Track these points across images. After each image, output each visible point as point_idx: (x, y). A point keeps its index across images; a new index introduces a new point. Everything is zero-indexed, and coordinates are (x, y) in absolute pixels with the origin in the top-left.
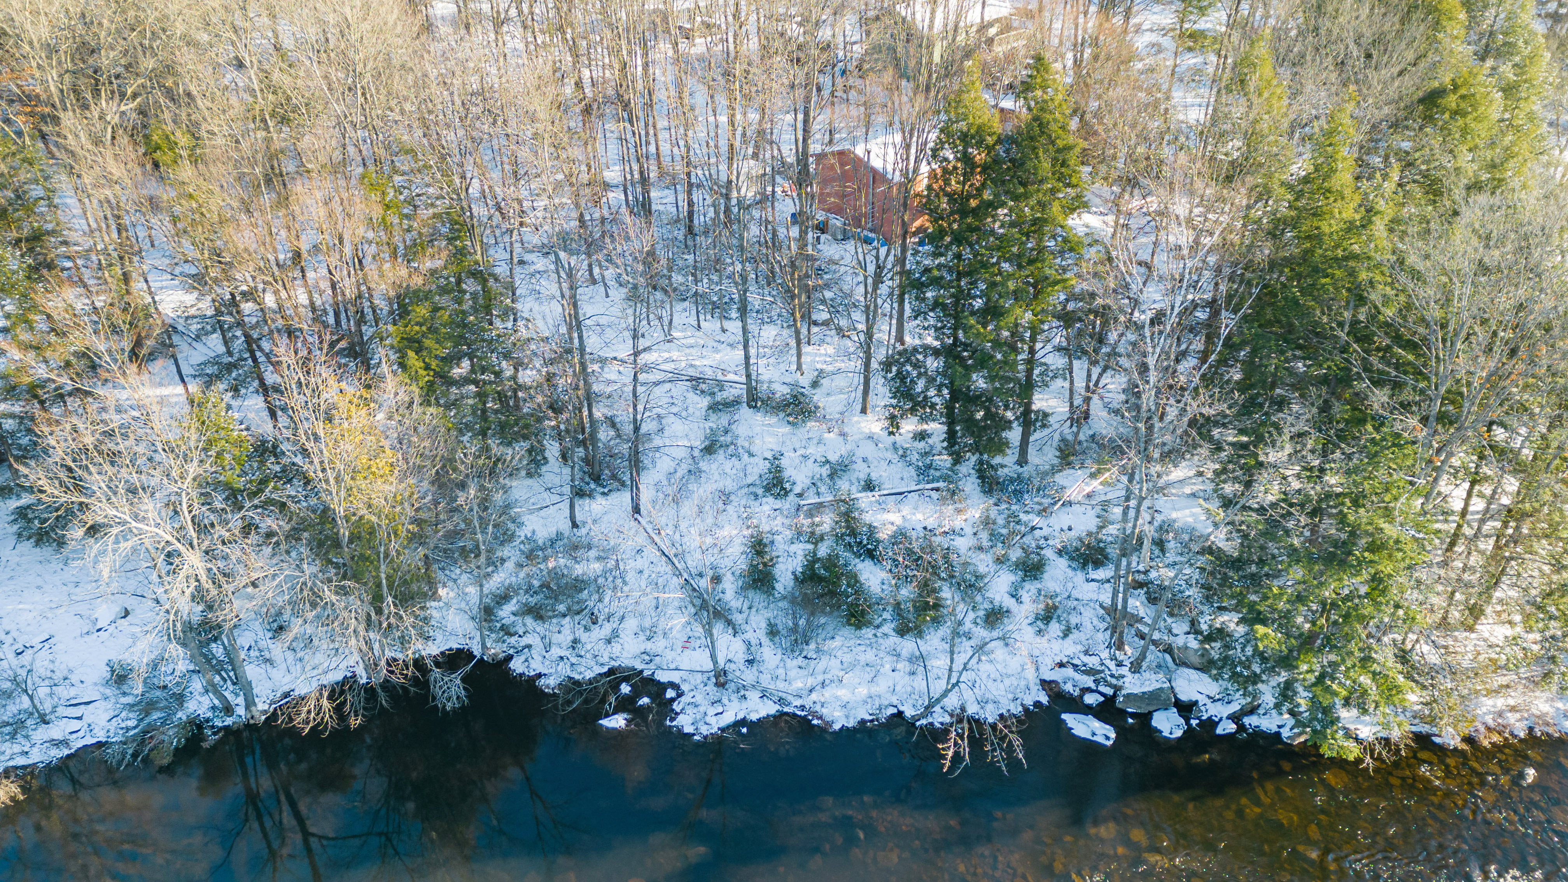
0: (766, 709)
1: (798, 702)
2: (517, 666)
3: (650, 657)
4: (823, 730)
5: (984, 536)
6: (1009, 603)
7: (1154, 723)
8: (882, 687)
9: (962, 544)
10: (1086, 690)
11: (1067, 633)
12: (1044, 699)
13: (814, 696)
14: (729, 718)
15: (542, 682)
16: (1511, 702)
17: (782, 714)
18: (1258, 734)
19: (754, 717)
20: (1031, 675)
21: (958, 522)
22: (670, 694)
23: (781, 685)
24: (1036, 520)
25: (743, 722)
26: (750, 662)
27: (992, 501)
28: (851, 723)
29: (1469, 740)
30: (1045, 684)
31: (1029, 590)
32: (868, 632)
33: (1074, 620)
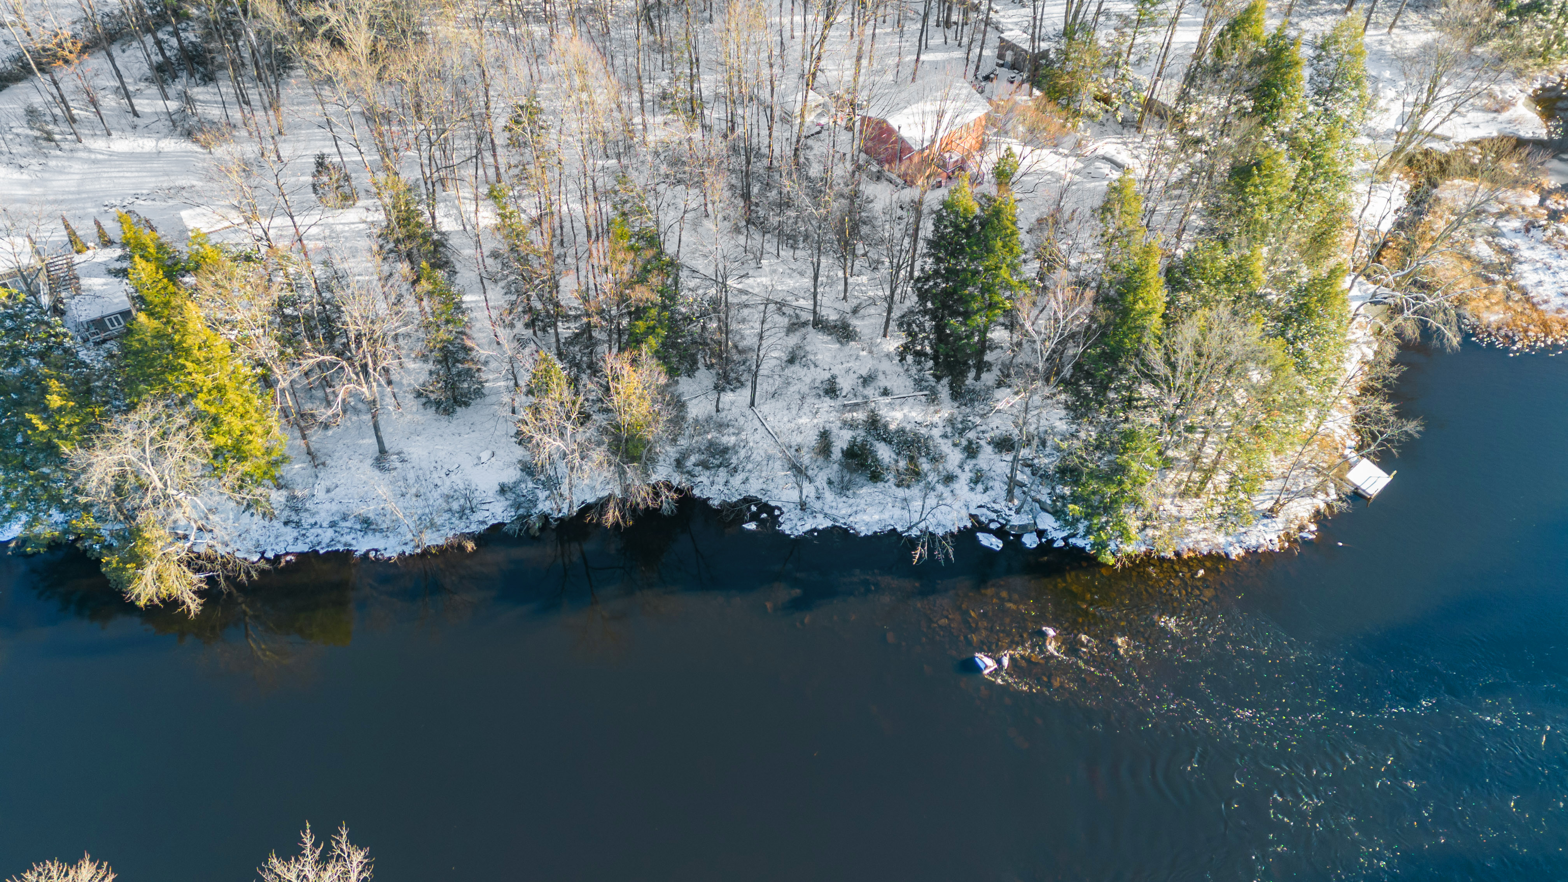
0: (827, 524)
1: (842, 521)
2: (696, 492)
3: (765, 491)
4: (856, 535)
5: (949, 430)
6: (958, 472)
7: (1023, 540)
8: (886, 516)
9: (936, 433)
10: (992, 521)
11: (986, 490)
12: (969, 525)
13: (851, 519)
14: (808, 527)
15: (711, 502)
16: (1205, 536)
17: (834, 527)
18: (1075, 547)
19: (821, 527)
20: (964, 513)
21: (936, 419)
22: (777, 512)
23: (834, 511)
24: (978, 420)
25: (815, 530)
26: (818, 498)
27: (957, 405)
28: (870, 533)
29: (1177, 554)
30: (972, 516)
31: (969, 465)
32: (880, 485)
33: (991, 484)
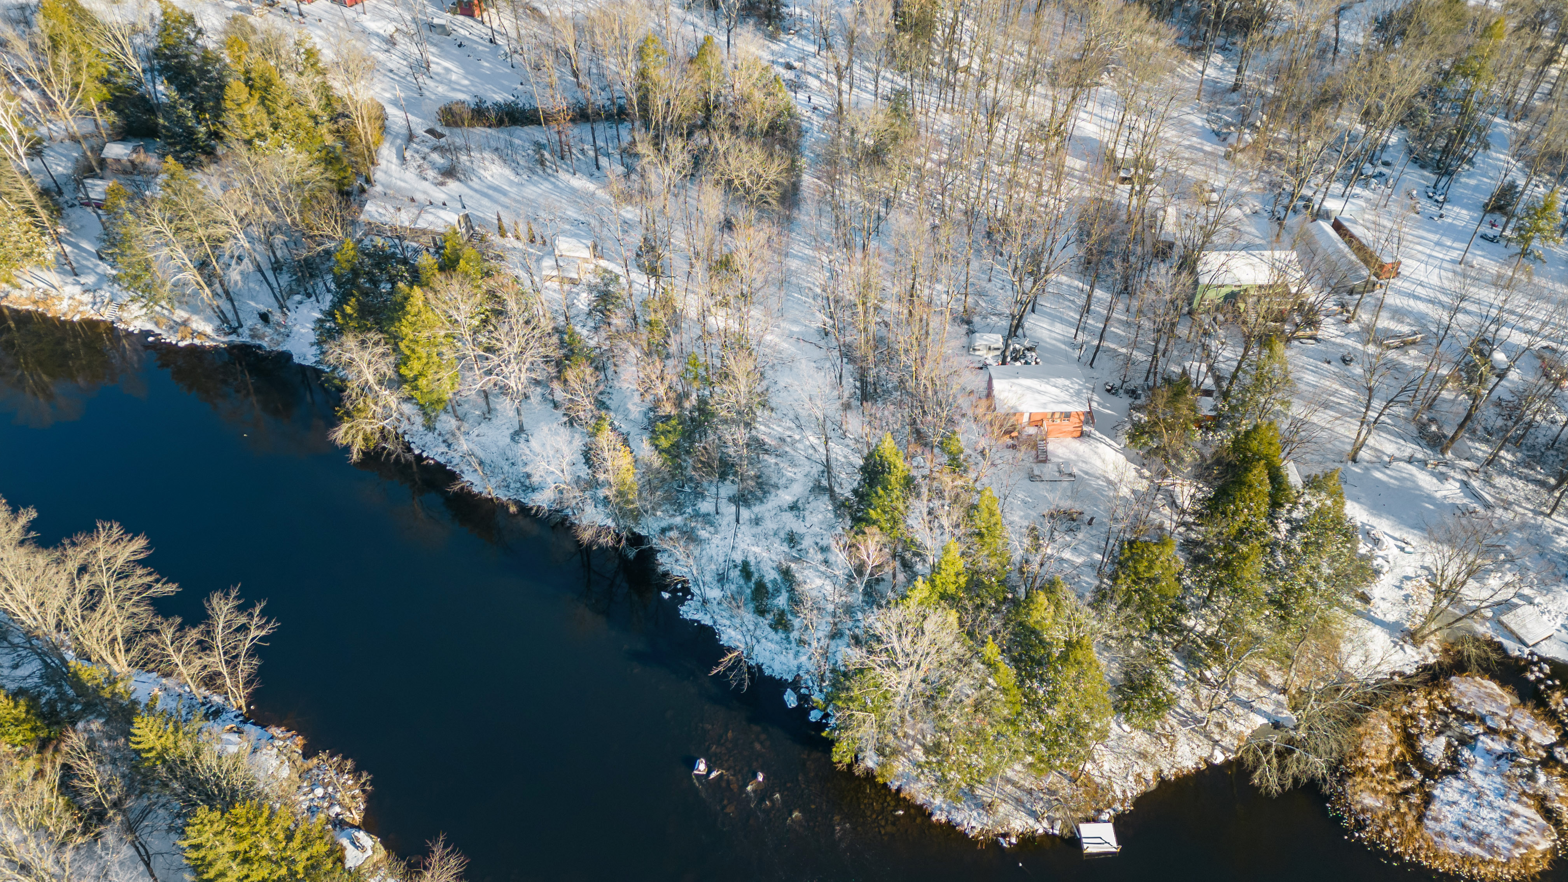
0: (708, 622)
1: (718, 626)
3: (692, 580)
4: (717, 641)
7: (811, 712)
10: (806, 687)
12: (789, 680)
13: (724, 628)
14: (696, 617)
17: (710, 627)
19: (702, 622)
20: (795, 671)
22: (689, 597)
23: (719, 617)
25: (698, 622)
26: (719, 604)
30: (797, 676)
32: (761, 619)
